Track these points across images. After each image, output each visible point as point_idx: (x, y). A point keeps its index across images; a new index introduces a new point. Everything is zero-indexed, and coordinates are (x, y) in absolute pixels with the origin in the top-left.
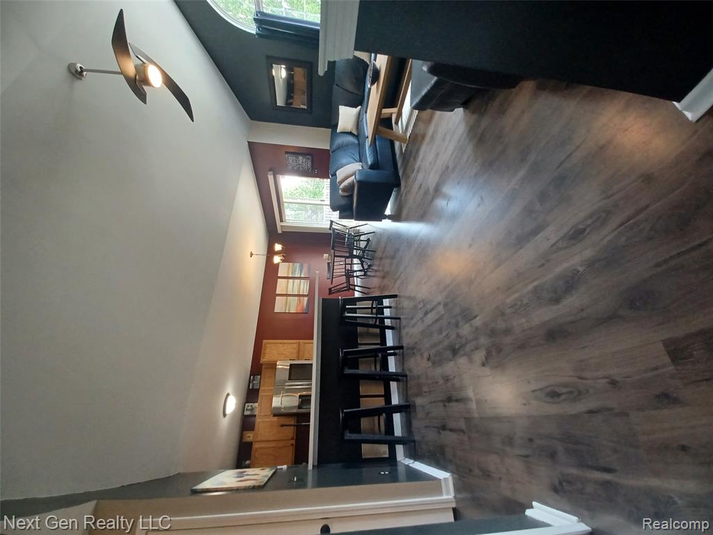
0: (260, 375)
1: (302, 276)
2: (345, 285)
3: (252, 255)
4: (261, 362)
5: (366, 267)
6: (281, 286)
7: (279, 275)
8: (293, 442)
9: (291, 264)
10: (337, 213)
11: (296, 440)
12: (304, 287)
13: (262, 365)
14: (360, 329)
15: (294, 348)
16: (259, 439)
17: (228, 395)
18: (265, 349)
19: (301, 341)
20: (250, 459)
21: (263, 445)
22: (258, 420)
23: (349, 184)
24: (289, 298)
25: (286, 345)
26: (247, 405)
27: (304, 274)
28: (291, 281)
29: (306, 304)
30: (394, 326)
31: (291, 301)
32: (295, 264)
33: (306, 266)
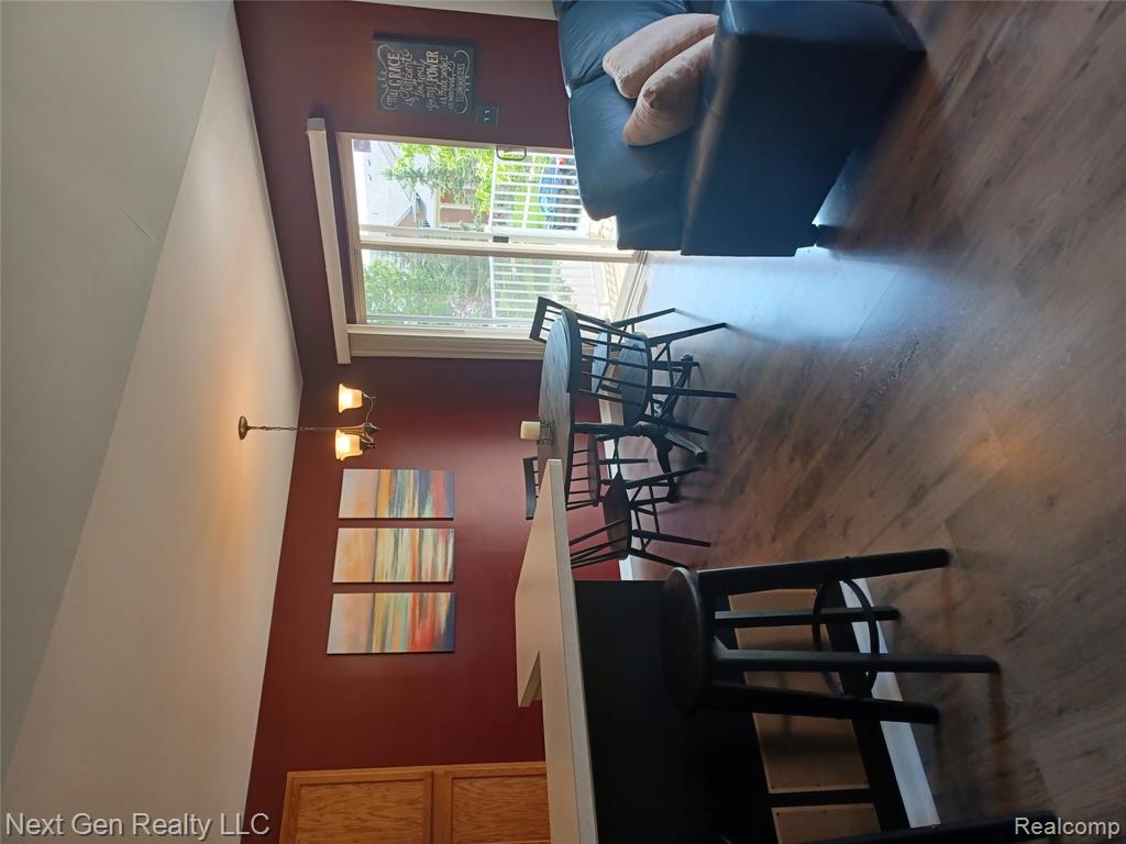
1: (428, 514)
2: (603, 538)
3: (244, 429)
6: (351, 554)
7: (342, 515)
9: (386, 473)
10: (610, 225)
12: (436, 556)
14: (764, 722)
15: (415, 802)
18: (296, 814)
19: (440, 769)
23: (685, 73)
24: (383, 597)
27: (436, 506)
28: (387, 534)
29: (448, 619)
30: (940, 706)
31: (388, 608)
32: (399, 471)
33: (438, 477)
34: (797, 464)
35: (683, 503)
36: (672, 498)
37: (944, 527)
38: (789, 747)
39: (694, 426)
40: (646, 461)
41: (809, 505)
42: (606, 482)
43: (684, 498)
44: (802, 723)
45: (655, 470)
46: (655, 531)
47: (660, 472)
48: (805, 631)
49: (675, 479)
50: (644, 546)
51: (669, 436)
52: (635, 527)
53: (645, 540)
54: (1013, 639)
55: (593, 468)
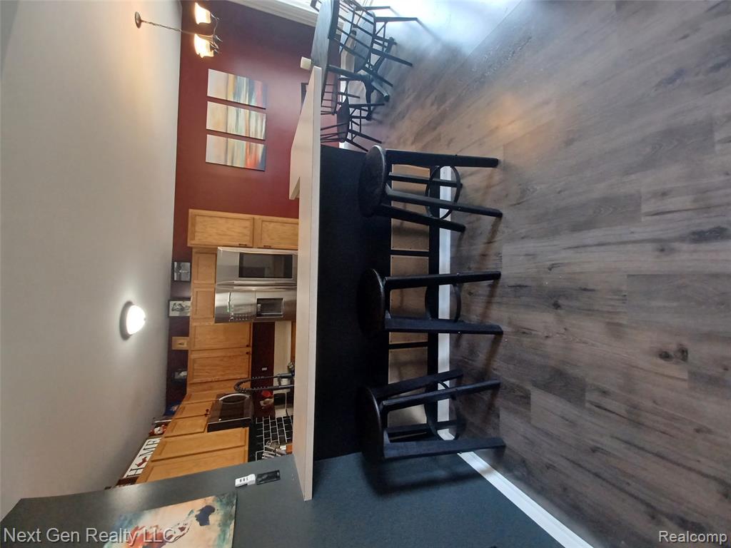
0: (190, 261)
1: (252, 104)
2: (335, 130)
3: (139, 21)
4: (189, 245)
5: (373, 100)
6: (215, 116)
7: (209, 94)
8: (250, 349)
9: (231, 76)
11: (253, 347)
12: (257, 127)
13: (191, 249)
15: (246, 227)
16: (197, 347)
17: (129, 304)
18: (194, 225)
19: (257, 217)
20: (186, 370)
21: (205, 354)
22: (193, 324)
24: (231, 141)
25: (231, 221)
26: (172, 303)
27: (257, 101)
28: (232, 109)
29: (262, 157)
30: (466, 226)
31: (234, 147)
32: (238, 77)
33: (258, 85)
34: (435, 107)
35: (372, 121)
36: (368, 118)
37: (502, 148)
38: (401, 232)
39: (387, 79)
40: (359, 98)
41: (435, 129)
42: (340, 103)
43: (374, 119)
44: (408, 224)
45: (363, 101)
46: (359, 131)
47: (366, 103)
48: (423, 187)
49: (372, 108)
50: (352, 138)
51: (374, 84)
52: (350, 128)
53: (354, 135)
54: (515, 205)
55: (334, 95)
